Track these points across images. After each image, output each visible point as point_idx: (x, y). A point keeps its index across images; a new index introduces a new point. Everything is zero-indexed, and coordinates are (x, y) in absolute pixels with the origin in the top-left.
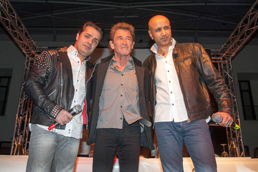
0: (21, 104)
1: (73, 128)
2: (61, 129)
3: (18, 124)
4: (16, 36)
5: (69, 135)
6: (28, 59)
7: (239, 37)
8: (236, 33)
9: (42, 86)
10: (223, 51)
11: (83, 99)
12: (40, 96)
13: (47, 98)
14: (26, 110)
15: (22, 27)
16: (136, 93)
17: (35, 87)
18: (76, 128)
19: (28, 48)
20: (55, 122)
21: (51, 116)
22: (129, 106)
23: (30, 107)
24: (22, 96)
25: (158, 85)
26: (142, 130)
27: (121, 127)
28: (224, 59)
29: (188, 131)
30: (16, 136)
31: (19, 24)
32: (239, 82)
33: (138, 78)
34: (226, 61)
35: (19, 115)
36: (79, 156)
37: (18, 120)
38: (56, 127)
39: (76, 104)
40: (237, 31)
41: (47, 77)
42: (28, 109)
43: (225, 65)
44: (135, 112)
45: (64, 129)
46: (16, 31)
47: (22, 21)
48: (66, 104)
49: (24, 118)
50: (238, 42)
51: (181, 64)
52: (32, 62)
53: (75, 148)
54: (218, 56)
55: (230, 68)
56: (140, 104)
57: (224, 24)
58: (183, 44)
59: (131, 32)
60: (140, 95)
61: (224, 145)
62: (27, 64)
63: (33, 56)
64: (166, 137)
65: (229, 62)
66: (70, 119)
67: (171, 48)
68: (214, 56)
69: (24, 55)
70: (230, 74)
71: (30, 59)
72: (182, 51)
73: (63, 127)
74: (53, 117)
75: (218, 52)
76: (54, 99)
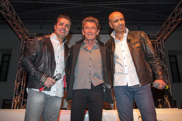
0: (18, 74)
1: (57, 90)
2: (48, 90)
3: (16, 87)
4: (14, 27)
5: (54, 95)
6: (23, 42)
7: (169, 25)
8: (167, 23)
9: (33, 62)
10: (158, 36)
11: (63, 70)
12: (33, 69)
13: (37, 70)
14: (22, 78)
15: (18, 20)
16: (100, 65)
17: (29, 63)
18: (58, 90)
19: (23, 34)
20: (44, 86)
21: (41, 82)
22: (95, 74)
23: (24, 75)
24: (19, 68)
25: (116, 60)
26: (104, 91)
27: (89, 88)
28: (159, 41)
29: (137, 91)
30: (15, 95)
31: (17, 18)
32: (169, 56)
33: (102, 54)
34: (160, 43)
35: (17, 81)
36: (61, 109)
37: (17, 84)
38: (45, 90)
39: (58, 73)
40: (168, 22)
41: (37, 56)
42: (23, 77)
43: (159, 45)
44: (99, 78)
45: (50, 90)
46: (15, 23)
47: (19, 15)
48: (50, 73)
49: (21, 83)
50: (169, 29)
51: (133, 46)
52: (26, 44)
53: (58, 103)
54: (155, 39)
55: (163, 47)
56: (104, 72)
57: (159, 17)
58: (133, 32)
59: (96, 23)
60: (103, 66)
61: (159, 100)
62: (23, 46)
63: (27, 40)
64: (122, 96)
65: (162, 43)
66: (54, 83)
67: (125, 35)
68: (152, 39)
69: (20, 39)
70: (163, 51)
71: (25, 42)
72: (133, 37)
73: (49, 89)
74: (42, 83)
75: (155, 36)
76: (42, 70)
